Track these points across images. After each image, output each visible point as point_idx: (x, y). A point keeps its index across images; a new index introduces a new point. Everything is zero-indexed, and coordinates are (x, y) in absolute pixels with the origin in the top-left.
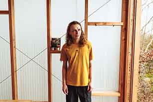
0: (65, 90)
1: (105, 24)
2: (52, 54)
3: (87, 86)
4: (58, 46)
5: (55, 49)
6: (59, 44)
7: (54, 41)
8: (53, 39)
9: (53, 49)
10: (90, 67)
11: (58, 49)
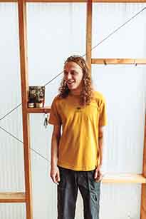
0: (54, 176)
1: (121, 61)
2: (30, 114)
3: (95, 171)
4: (40, 100)
5: (35, 106)
6: (41, 97)
7: (33, 92)
8: (31, 88)
9: (32, 105)
10: (100, 138)
11: (41, 105)
